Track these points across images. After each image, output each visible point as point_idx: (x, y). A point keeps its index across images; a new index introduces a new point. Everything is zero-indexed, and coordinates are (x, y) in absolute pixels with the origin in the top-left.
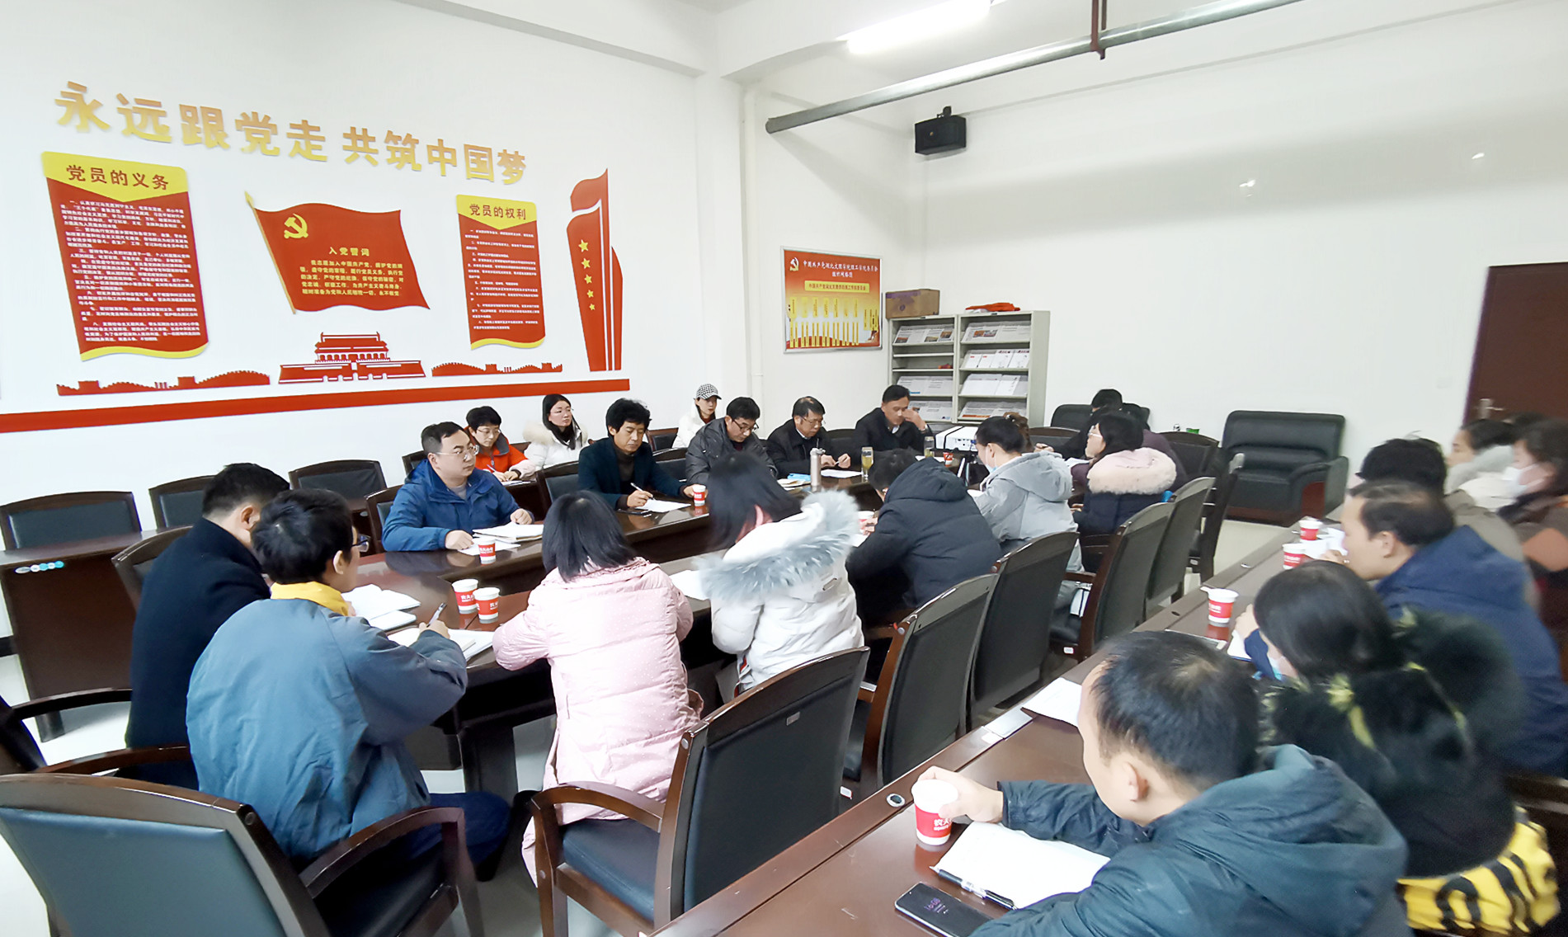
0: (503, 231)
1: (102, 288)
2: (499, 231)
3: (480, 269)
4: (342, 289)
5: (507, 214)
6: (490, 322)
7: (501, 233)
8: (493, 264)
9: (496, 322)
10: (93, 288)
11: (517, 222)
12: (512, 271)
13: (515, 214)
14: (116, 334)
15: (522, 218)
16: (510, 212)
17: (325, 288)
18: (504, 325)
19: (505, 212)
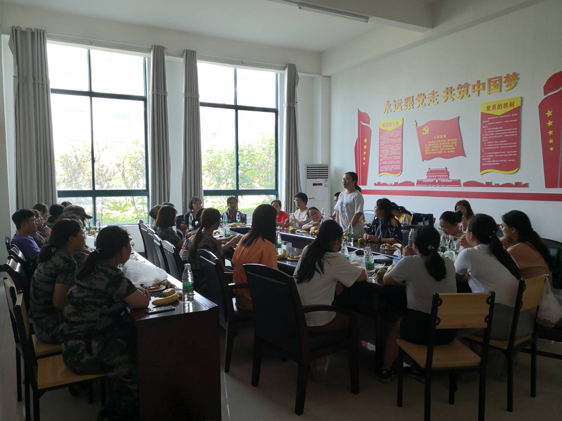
0: (502, 115)
1: (384, 156)
2: (499, 116)
3: (488, 136)
4: (436, 151)
5: (504, 107)
6: (490, 161)
7: (500, 117)
8: (494, 133)
9: (493, 161)
10: (383, 156)
11: (509, 109)
12: (504, 135)
13: (508, 105)
14: (385, 169)
15: (512, 106)
16: (506, 105)
17: (431, 151)
18: (496, 163)
19: (503, 106)
